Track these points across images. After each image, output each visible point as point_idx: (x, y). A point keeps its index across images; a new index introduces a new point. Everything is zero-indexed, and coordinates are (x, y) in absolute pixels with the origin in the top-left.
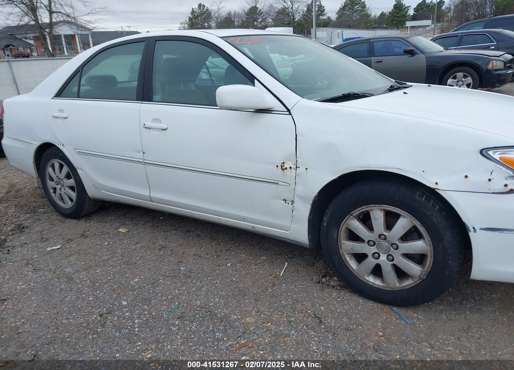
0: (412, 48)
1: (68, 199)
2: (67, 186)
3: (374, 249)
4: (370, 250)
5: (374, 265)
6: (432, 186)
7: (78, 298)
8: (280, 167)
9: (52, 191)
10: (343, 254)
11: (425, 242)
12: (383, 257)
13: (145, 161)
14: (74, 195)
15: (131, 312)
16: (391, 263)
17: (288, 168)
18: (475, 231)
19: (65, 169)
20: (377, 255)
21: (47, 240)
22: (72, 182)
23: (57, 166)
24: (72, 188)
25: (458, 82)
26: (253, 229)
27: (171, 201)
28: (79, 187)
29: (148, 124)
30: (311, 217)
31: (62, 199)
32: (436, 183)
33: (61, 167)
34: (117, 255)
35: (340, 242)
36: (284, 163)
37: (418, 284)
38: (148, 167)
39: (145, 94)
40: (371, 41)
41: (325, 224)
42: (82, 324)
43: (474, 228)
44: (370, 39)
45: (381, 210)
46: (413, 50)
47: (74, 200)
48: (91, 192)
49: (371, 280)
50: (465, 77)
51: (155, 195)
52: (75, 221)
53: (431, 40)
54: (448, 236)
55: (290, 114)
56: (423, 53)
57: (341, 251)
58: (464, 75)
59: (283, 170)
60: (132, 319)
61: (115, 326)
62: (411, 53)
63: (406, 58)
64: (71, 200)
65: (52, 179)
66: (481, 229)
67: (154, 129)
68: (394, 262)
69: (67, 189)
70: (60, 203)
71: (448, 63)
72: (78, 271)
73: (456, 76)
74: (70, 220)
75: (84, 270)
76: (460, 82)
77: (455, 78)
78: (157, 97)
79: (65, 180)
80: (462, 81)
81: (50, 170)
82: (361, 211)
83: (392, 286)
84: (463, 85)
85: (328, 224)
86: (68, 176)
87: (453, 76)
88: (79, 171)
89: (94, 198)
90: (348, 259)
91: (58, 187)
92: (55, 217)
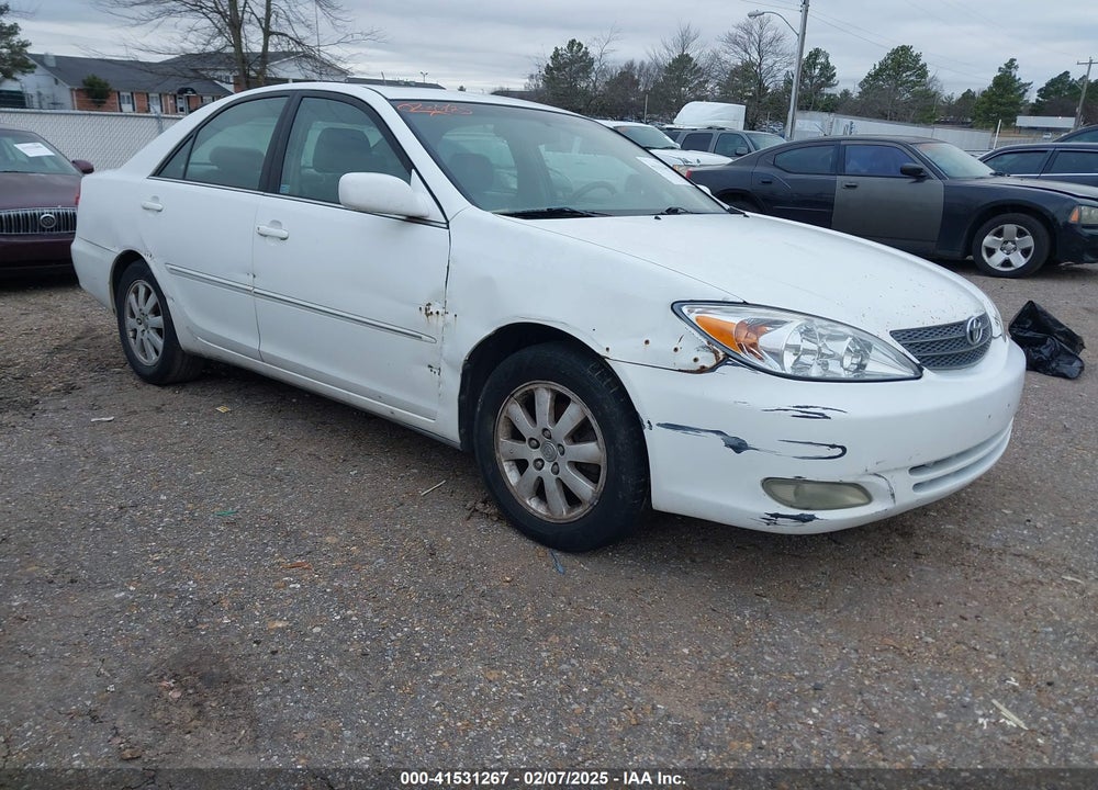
0: (920, 165)
1: (151, 351)
2: (152, 328)
3: (536, 454)
4: (533, 455)
5: (535, 478)
6: (602, 353)
7: (101, 484)
8: (424, 311)
9: (131, 334)
10: (500, 459)
11: (598, 444)
12: (548, 467)
13: (256, 290)
14: (160, 342)
15: (166, 509)
16: (555, 476)
17: (434, 313)
18: (651, 426)
19: (153, 299)
20: (539, 463)
21: (100, 407)
22: (159, 320)
23: (142, 291)
24: (159, 331)
25: (1006, 242)
26: (391, 416)
27: (286, 361)
28: (168, 331)
29: (265, 229)
30: (463, 397)
31: (143, 350)
32: (608, 349)
33: (148, 294)
34: (192, 440)
35: (498, 439)
36: (429, 304)
37: (588, 514)
38: (259, 300)
39: (271, 180)
40: (842, 143)
41: (479, 409)
42: (88, 513)
43: (649, 422)
44: (840, 140)
45: (547, 389)
46: (920, 170)
47: (160, 353)
48: (185, 340)
49: (533, 504)
50: (1021, 234)
51: (268, 349)
52: (157, 388)
53: (980, 160)
54: (622, 435)
55: (448, 228)
56: (941, 177)
57: (498, 455)
58: (1019, 230)
59: (427, 315)
60: (161, 517)
61: (133, 521)
62: (917, 175)
63: (905, 185)
64: (157, 352)
65: (133, 315)
66: (658, 425)
67: (272, 237)
68: (559, 476)
69: (151, 332)
70: (141, 357)
71: (988, 202)
72: (120, 452)
73: (1002, 230)
74: (152, 387)
75: (131, 452)
76: (1010, 243)
77: (999, 234)
78: (285, 188)
79: (150, 317)
80: (1014, 243)
81: (132, 297)
82: (523, 390)
83: (557, 516)
84: (1015, 249)
85: (481, 409)
86: (156, 312)
87: (994, 230)
88: (169, 302)
89: (188, 350)
90: (506, 469)
91: (140, 328)
92: (132, 379)
